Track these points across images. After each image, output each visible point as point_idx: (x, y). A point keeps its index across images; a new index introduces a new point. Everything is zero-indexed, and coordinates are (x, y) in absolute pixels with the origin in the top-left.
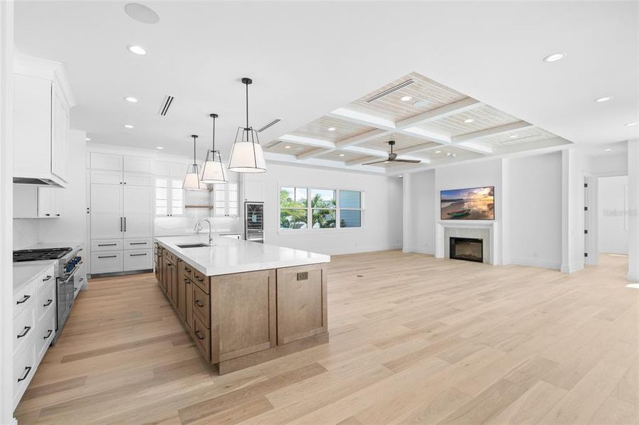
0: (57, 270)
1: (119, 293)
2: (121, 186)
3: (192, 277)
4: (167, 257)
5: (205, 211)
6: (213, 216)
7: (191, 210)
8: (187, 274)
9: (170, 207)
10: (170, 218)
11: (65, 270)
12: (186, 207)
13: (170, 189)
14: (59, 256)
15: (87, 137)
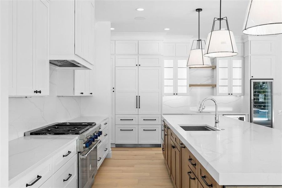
0: (78, 144)
1: (132, 166)
2: (137, 68)
3: (197, 172)
4: (172, 138)
5: (208, 90)
6: (216, 95)
7: (194, 89)
8: (191, 166)
9: (175, 86)
10: (175, 97)
11: (84, 145)
12: (190, 86)
13: (175, 68)
14: (80, 132)
15: (112, 27)
